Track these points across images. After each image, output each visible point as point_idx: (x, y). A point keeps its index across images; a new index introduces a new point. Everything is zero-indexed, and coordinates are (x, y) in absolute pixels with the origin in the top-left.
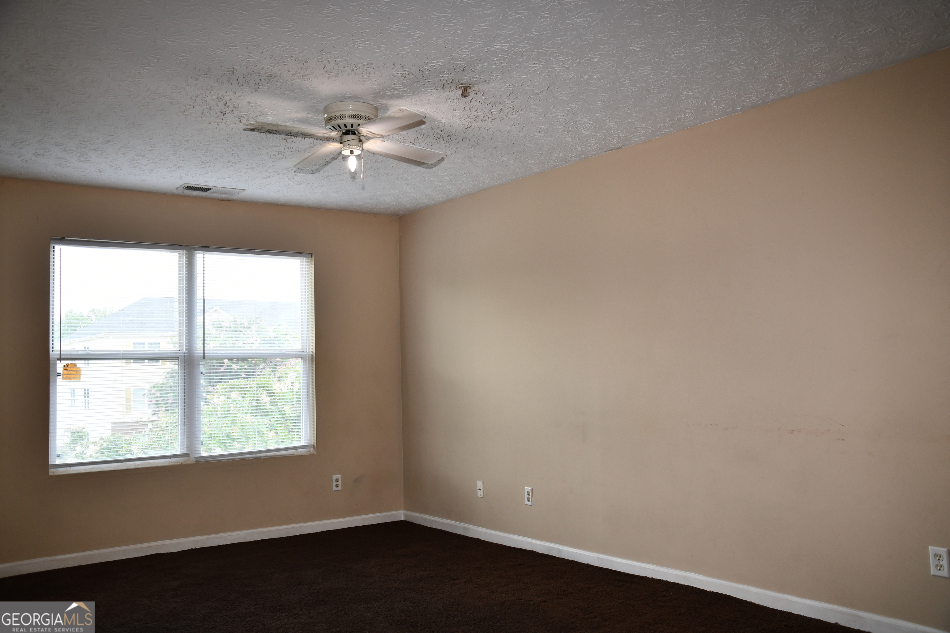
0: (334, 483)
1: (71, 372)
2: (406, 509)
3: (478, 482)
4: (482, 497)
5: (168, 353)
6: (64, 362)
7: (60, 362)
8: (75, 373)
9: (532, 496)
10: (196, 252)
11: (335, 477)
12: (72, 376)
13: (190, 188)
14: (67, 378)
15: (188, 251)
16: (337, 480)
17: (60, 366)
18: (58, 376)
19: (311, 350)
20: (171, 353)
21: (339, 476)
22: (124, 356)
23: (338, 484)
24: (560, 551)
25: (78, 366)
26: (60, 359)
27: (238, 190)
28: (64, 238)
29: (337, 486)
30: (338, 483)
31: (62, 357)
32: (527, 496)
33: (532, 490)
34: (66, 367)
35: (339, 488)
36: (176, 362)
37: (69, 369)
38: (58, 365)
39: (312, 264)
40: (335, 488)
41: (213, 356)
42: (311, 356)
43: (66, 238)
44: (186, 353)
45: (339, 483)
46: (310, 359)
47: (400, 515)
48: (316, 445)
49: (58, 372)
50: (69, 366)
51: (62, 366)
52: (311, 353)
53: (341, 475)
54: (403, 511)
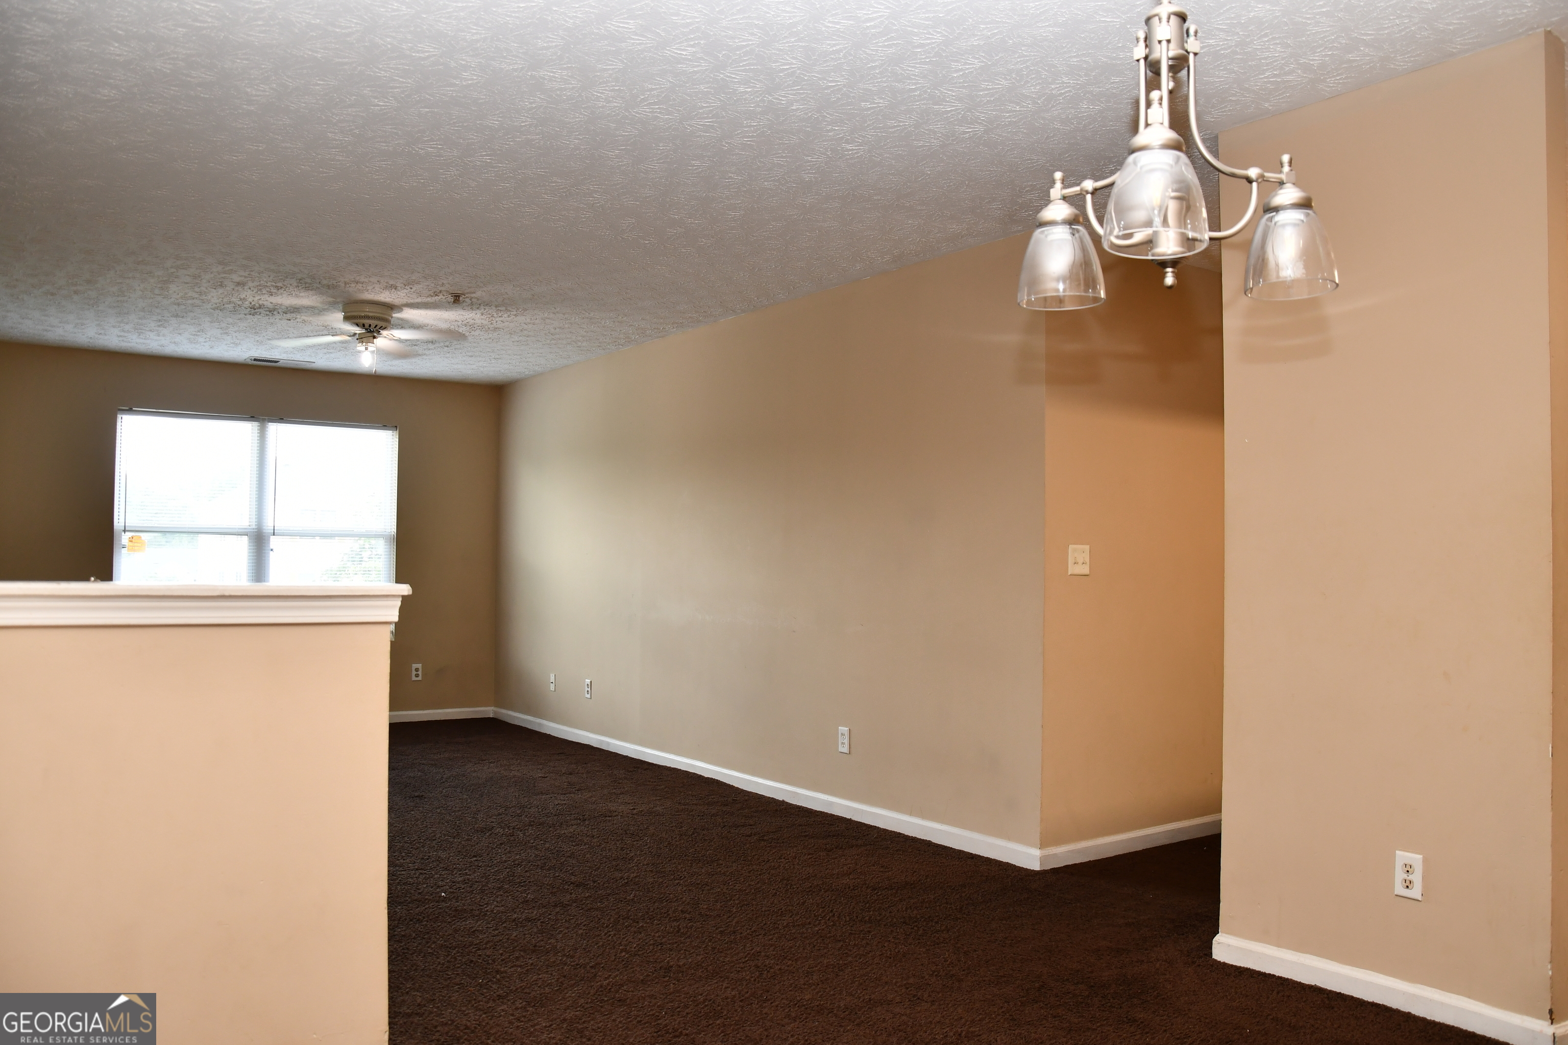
0: (414, 673)
1: (136, 544)
2: (496, 706)
3: (551, 675)
5: (236, 529)
6: (129, 534)
7: (125, 533)
8: (138, 545)
9: (591, 689)
10: (269, 423)
11: (415, 666)
12: (136, 548)
13: (255, 360)
14: (132, 550)
15: (260, 423)
16: (417, 670)
17: (125, 538)
18: (123, 547)
19: (393, 530)
20: (238, 529)
21: (419, 666)
22: (190, 530)
23: (418, 674)
25: (143, 538)
26: (125, 531)
27: (307, 363)
28: (131, 409)
29: (417, 676)
30: (418, 673)
31: (126, 529)
32: (587, 689)
33: (591, 682)
34: (131, 540)
35: (420, 678)
36: (245, 538)
37: (133, 540)
38: (123, 537)
39: (397, 438)
40: (414, 678)
41: (283, 532)
42: (393, 536)
43: (134, 409)
44: (256, 529)
45: (420, 673)
46: (392, 539)
47: (488, 711)
48: (394, 631)
49: (123, 544)
50: (134, 538)
51: (128, 537)
52: (393, 533)
53: (421, 665)
54: (492, 708)
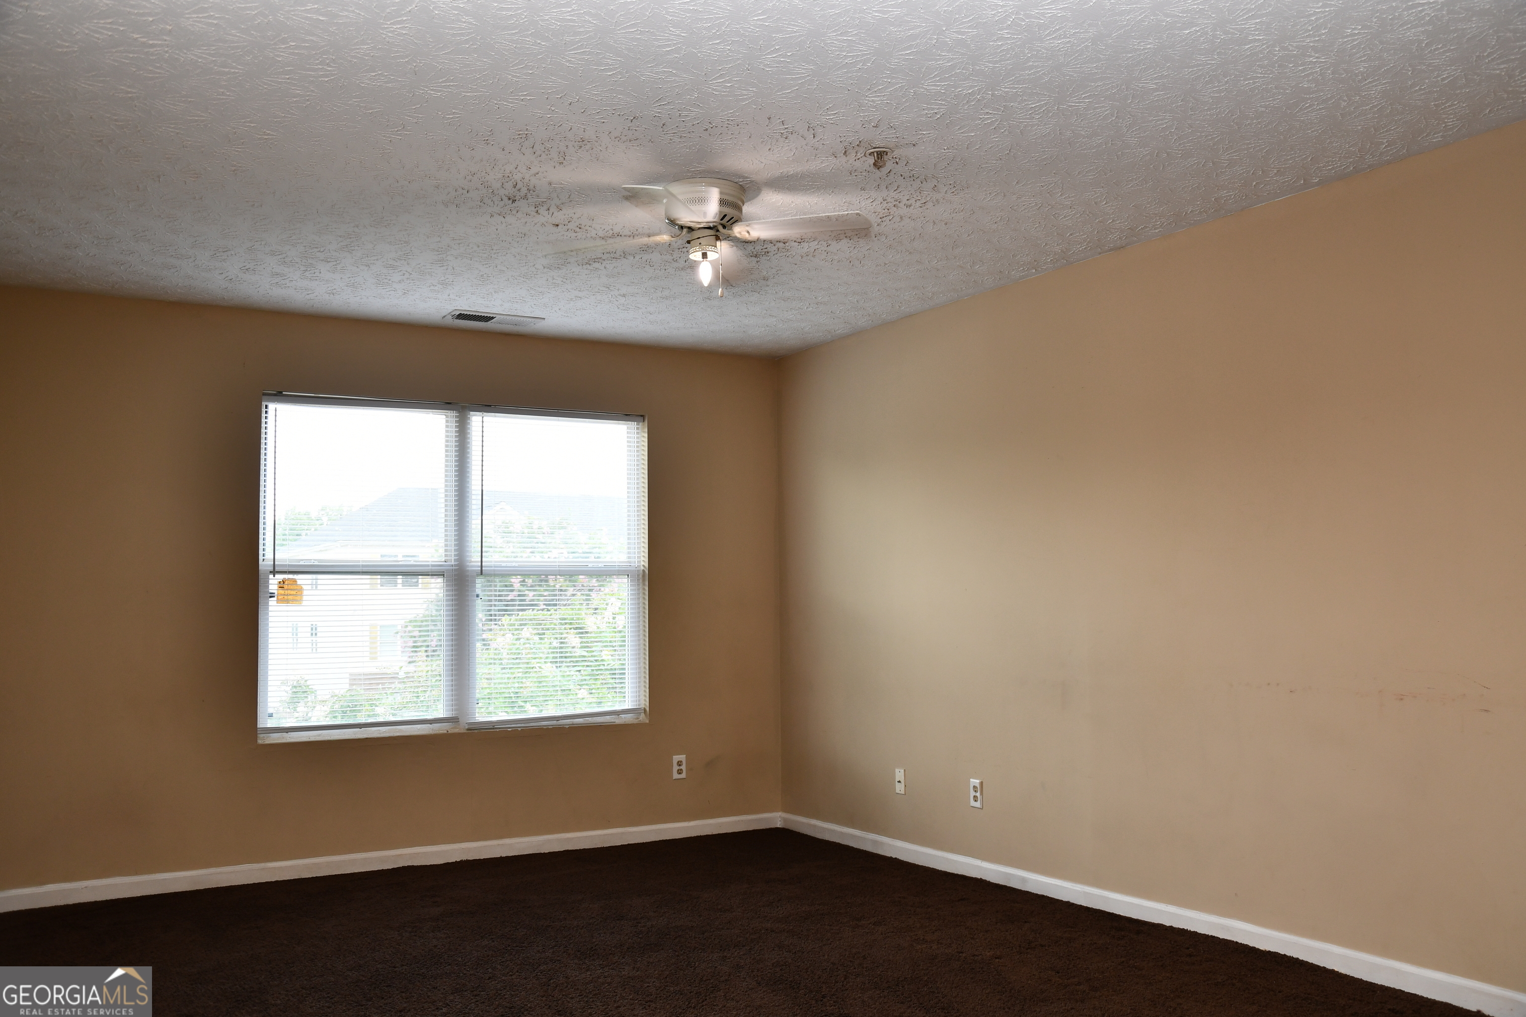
0: (676, 768)
1: (289, 592)
2: (785, 810)
3: (897, 770)
4: (904, 793)
5: (428, 566)
6: (280, 577)
7: (274, 576)
8: (292, 592)
9: (982, 794)
10: (471, 412)
11: (676, 758)
12: (290, 597)
13: (461, 316)
14: (283, 600)
15: (459, 412)
16: (680, 763)
17: (273, 583)
18: (271, 597)
19: (643, 563)
20: (433, 566)
21: (682, 758)
22: (365, 569)
23: (681, 770)
24: (1024, 880)
25: (299, 582)
26: (274, 572)
27: (533, 320)
28: (281, 392)
29: (680, 772)
30: (681, 767)
31: (277, 569)
32: (972, 794)
33: (981, 783)
34: (282, 585)
35: (683, 775)
36: (440, 580)
37: (286, 587)
38: (271, 582)
39: (644, 432)
40: (676, 776)
41: (494, 570)
42: (641, 572)
43: (284, 393)
44: (455, 565)
45: (683, 767)
46: (641, 576)
47: (776, 819)
48: (648, 709)
49: (270, 591)
50: (286, 583)
51: (276, 582)
52: (642, 568)
53: (685, 756)
54: (780, 814)
